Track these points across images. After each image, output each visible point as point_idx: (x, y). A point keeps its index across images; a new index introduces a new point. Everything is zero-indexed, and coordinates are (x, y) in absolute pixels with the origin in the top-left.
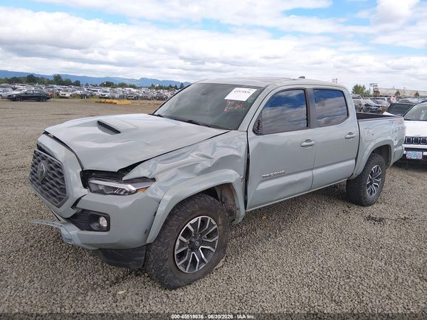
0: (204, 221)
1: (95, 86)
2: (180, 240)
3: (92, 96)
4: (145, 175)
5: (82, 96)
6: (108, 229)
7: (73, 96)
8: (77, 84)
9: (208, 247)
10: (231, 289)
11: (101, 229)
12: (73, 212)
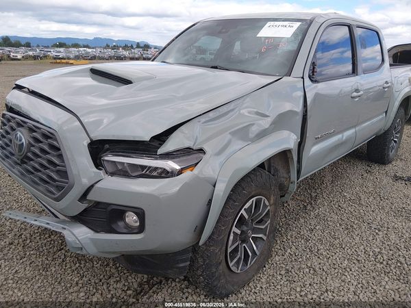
0: (258, 203)
1: (48, 47)
2: (234, 232)
3: (45, 57)
4: (187, 145)
5: (35, 58)
6: (141, 229)
7: (26, 58)
8: (28, 45)
9: (260, 236)
10: (298, 289)
11: (130, 230)
12: (83, 206)
